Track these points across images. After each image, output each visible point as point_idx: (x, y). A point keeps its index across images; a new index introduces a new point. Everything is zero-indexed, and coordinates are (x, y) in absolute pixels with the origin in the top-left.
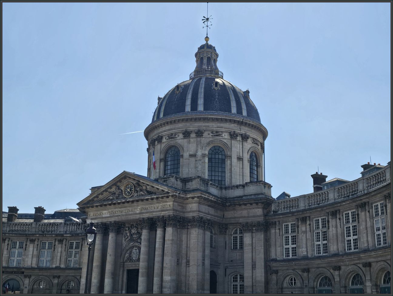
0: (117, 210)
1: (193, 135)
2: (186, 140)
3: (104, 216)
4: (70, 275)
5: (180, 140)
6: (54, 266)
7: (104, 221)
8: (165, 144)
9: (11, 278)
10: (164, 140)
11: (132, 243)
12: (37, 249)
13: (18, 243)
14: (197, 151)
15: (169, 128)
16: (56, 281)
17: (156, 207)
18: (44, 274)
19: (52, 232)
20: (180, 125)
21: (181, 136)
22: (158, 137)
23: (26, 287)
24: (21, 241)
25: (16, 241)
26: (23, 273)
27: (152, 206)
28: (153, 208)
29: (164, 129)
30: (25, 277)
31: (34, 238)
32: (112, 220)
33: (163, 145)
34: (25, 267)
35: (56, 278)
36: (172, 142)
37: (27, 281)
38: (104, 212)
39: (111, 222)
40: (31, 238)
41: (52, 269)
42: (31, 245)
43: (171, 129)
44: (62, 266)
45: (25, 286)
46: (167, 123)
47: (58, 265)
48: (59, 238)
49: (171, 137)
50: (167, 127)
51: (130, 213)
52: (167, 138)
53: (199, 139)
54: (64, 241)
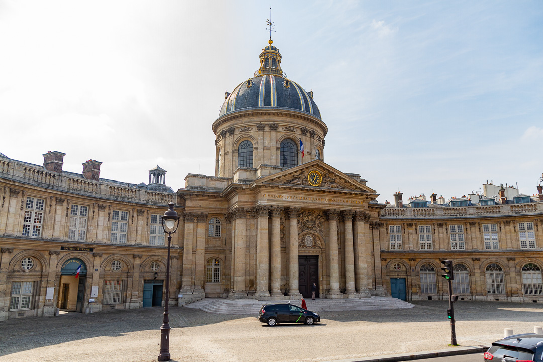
0: (301, 196)
1: (308, 134)
2: (304, 137)
3: (284, 199)
4: (157, 254)
5: (299, 135)
6: (133, 243)
7: (287, 205)
8: (282, 134)
9: (74, 257)
10: (280, 129)
11: (307, 231)
12: (109, 219)
13: (79, 208)
14: (311, 150)
15: (287, 120)
16: (138, 262)
17: (345, 201)
18: (120, 253)
19: (128, 198)
20: (299, 121)
21: (299, 132)
22: (274, 124)
23: (96, 270)
24: (83, 206)
25: (76, 205)
26: (91, 250)
27: (341, 199)
28: (342, 201)
29: (280, 118)
30: (94, 255)
31: (104, 204)
32: (297, 205)
33: (280, 135)
34: (92, 242)
35: (138, 258)
36: (291, 135)
37: (98, 261)
38: (284, 195)
39: (295, 208)
40: (101, 203)
41: (131, 247)
42: (100, 212)
43: (289, 122)
44: (144, 244)
45: (95, 268)
46: (286, 114)
47: (139, 242)
48: (140, 208)
49: (288, 129)
50: (285, 119)
51: (317, 202)
52: (284, 129)
53: (312, 139)
54: (146, 213)
